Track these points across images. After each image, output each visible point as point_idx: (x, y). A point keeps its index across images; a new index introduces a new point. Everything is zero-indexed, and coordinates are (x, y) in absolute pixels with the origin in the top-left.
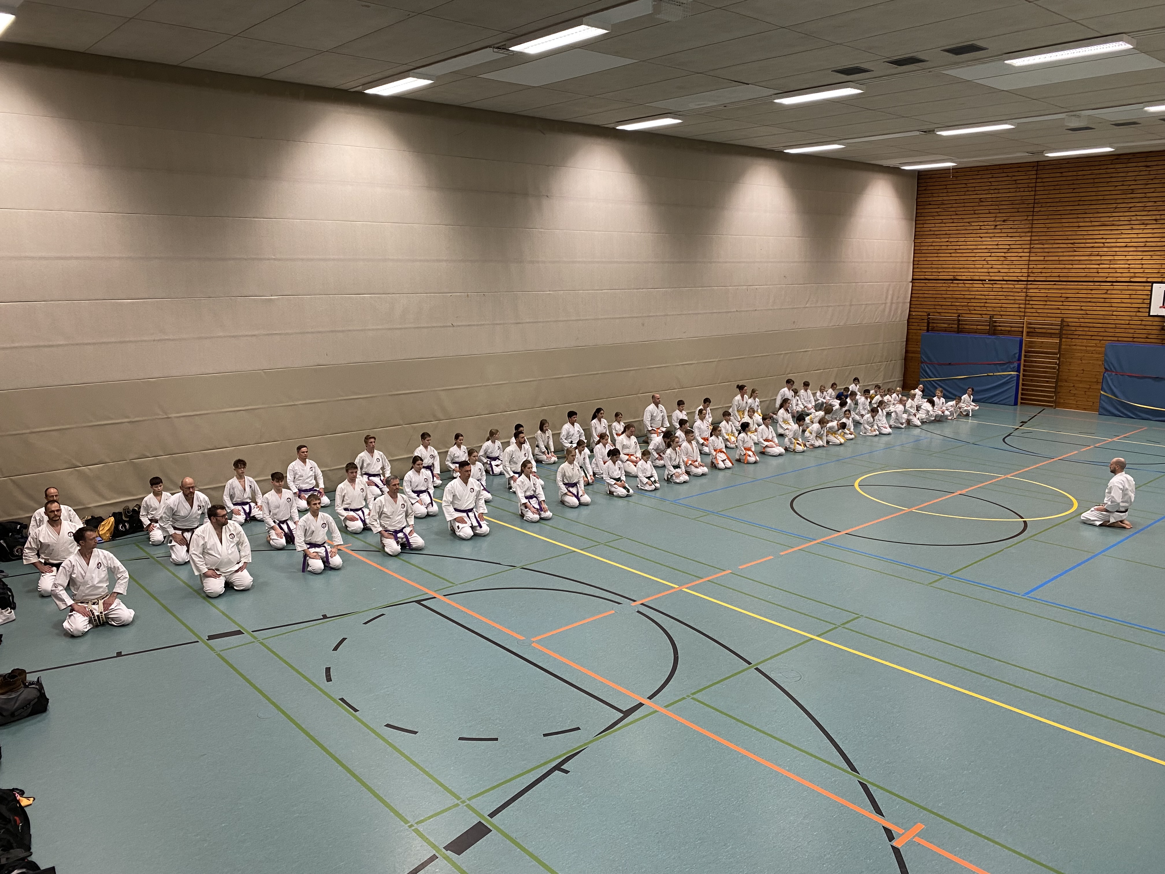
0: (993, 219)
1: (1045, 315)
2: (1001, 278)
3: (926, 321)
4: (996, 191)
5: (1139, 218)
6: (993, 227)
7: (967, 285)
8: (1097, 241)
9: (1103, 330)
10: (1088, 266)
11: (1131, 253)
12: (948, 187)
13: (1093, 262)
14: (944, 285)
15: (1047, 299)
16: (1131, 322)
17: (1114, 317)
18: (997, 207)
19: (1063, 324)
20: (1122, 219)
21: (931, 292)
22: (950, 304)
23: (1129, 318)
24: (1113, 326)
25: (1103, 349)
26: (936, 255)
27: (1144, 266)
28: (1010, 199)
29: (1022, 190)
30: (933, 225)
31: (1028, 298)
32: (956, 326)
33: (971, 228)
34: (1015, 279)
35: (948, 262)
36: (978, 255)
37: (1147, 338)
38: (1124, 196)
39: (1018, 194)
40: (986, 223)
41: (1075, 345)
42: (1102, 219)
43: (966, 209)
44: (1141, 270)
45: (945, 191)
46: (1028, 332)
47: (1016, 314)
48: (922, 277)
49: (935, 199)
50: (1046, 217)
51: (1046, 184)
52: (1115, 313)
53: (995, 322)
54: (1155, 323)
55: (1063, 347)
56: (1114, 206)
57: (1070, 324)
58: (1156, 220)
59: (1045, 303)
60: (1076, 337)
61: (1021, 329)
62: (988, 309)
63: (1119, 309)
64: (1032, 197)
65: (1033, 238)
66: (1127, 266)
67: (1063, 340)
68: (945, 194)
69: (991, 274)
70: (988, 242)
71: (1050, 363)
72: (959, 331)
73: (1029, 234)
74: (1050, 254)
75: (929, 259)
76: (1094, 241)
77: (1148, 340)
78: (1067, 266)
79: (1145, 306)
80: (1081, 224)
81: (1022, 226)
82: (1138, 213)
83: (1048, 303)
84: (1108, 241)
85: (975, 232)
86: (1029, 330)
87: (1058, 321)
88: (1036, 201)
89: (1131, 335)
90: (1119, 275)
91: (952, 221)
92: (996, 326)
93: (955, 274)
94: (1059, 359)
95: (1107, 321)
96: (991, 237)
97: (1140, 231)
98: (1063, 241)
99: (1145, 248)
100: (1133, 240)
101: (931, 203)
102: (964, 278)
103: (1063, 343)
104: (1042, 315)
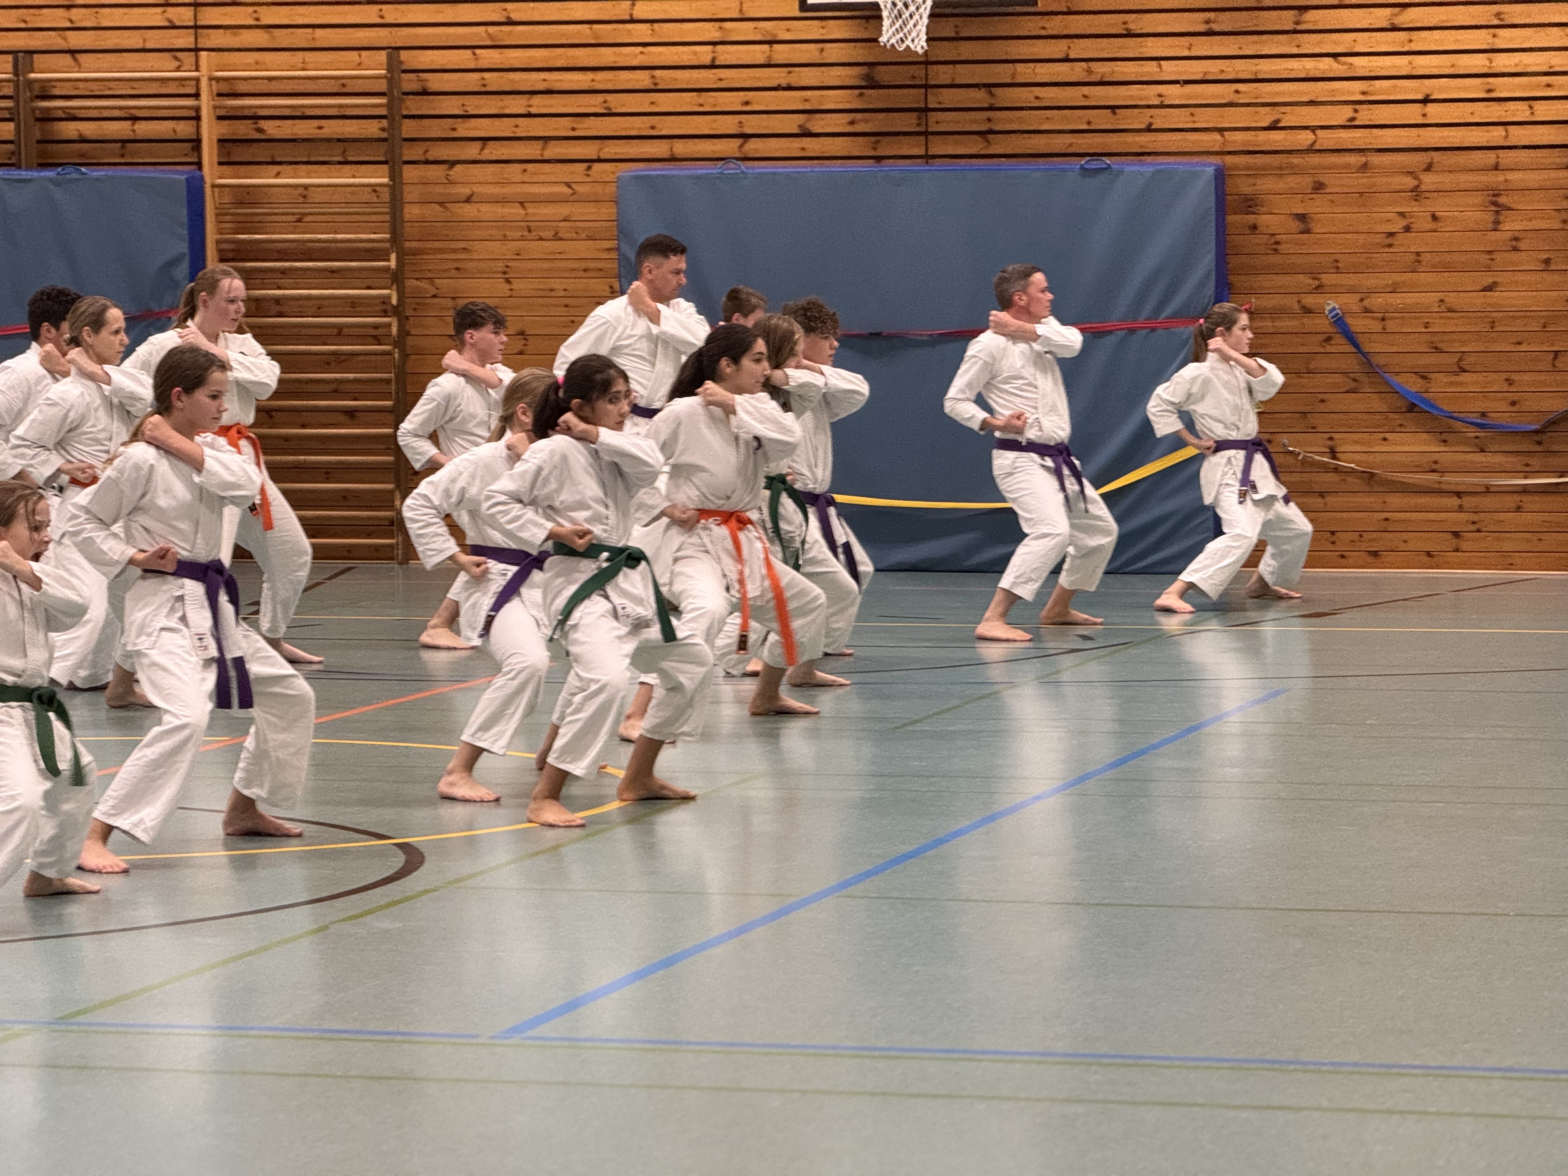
1: (300, 38)
9: (593, 103)
16: (727, 54)
17: (641, 32)
24: (642, 79)
25: (608, 211)
37: (807, 134)
41: (468, 200)
46: (223, 143)
47: (154, 39)
53: (44, 90)
54: (834, 53)
55: (411, 212)
57: (435, 82)
60: (472, 151)
61: (184, 129)
67: (410, 173)
71: (354, 306)
77: (813, 146)
86: (225, 129)
89: (728, 125)
92: (47, 118)
94: (397, 278)
95: (607, 56)
103: (411, 193)
104: (284, 38)
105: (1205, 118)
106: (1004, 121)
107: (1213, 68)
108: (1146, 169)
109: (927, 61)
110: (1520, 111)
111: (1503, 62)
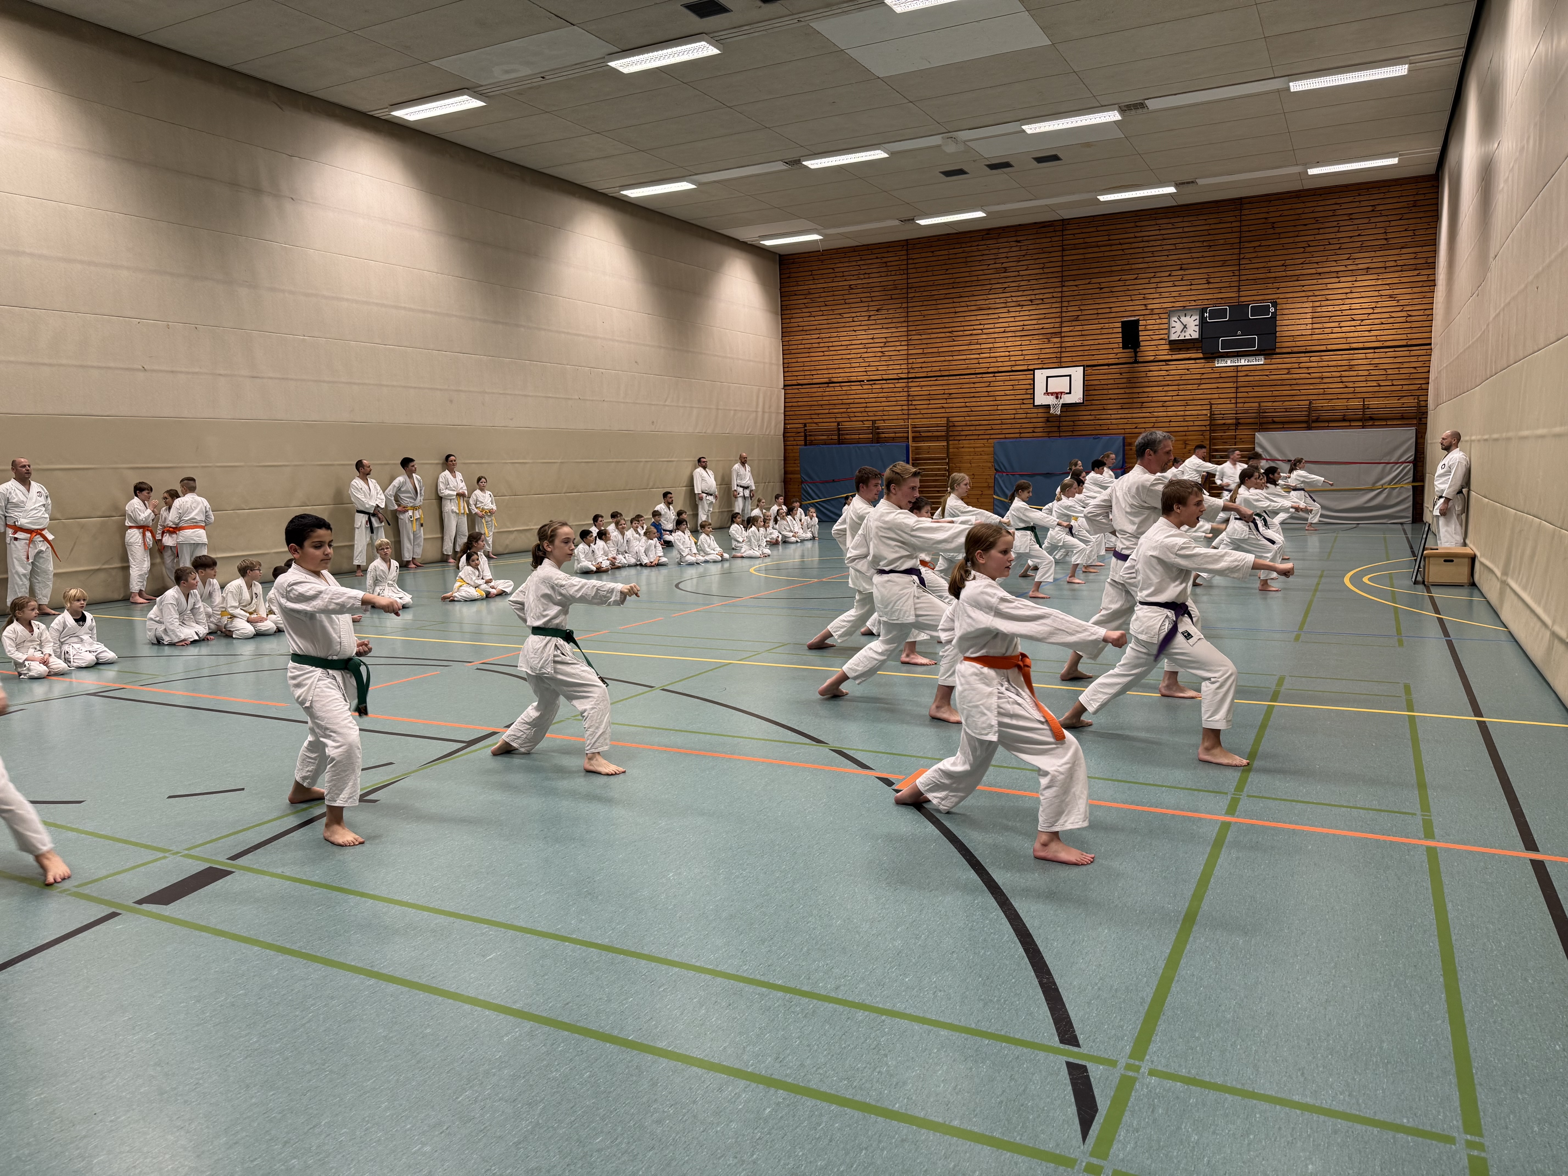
0: (866, 309)
1: (929, 416)
2: (879, 377)
3: (803, 434)
4: (867, 276)
5: (1014, 299)
6: (866, 318)
7: (844, 388)
8: (975, 327)
9: (989, 427)
10: (968, 357)
11: (1010, 339)
12: (814, 272)
13: (974, 352)
14: (819, 390)
15: (930, 397)
16: (1017, 416)
17: (999, 412)
18: (868, 295)
19: (950, 425)
20: (998, 301)
21: (805, 399)
22: (827, 411)
23: (1014, 412)
24: (999, 422)
25: (992, 449)
26: (807, 355)
27: (1024, 352)
28: (883, 284)
29: (893, 273)
30: (801, 320)
31: (910, 398)
32: (836, 437)
33: (844, 320)
34: (895, 376)
35: (821, 363)
36: (853, 351)
37: (1034, 432)
38: (997, 276)
39: (890, 278)
40: (858, 314)
41: (963, 448)
42: (978, 303)
43: (836, 298)
44: (1021, 358)
45: (811, 277)
46: (913, 437)
47: (900, 417)
48: (795, 382)
49: (800, 288)
50: (921, 303)
51: (917, 265)
52: (999, 408)
53: (878, 428)
54: (1040, 415)
55: (951, 450)
56: (989, 287)
57: (956, 424)
58: (1031, 300)
59: (928, 402)
60: (964, 438)
61: (906, 435)
62: (870, 414)
63: (1003, 403)
64: (905, 281)
65: (910, 329)
66: (1007, 354)
67: (951, 442)
68: (811, 282)
69: (869, 373)
70: (863, 336)
71: (939, 470)
72: (840, 442)
73: (906, 324)
74: (930, 346)
75: (799, 360)
76: (972, 328)
77: (1035, 435)
78: (947, 358)
79: (1029, 396)
80: (958, 310)
81: (897, 315)
82: (1013, 294)
83: (932, 402)
84: (986, 326)
85: (847, 324)
86: (914, 434)
87: (944, 421)
88: (910, 285)
89: (1017, 431)
90: (1001, 364)
91: (821, 313)
92: (879, 433)
93: (830, 376)
94: (948, 464)
95: (992, 417)
96: (865, 330)
97: (1017, 314)
98: (941, 330)
99: (1024, 333)
100: (1011, 324)
101: (797, 293)
102: (840, 380)
103: (951, 447)
104: (926, 416)
105: (1121, 426)
106: (1076, 428)
107: (1123, 416)
108: (1107, 438)
109: (1060, 416)
110: (1191, 423)
111: (1187, 413)
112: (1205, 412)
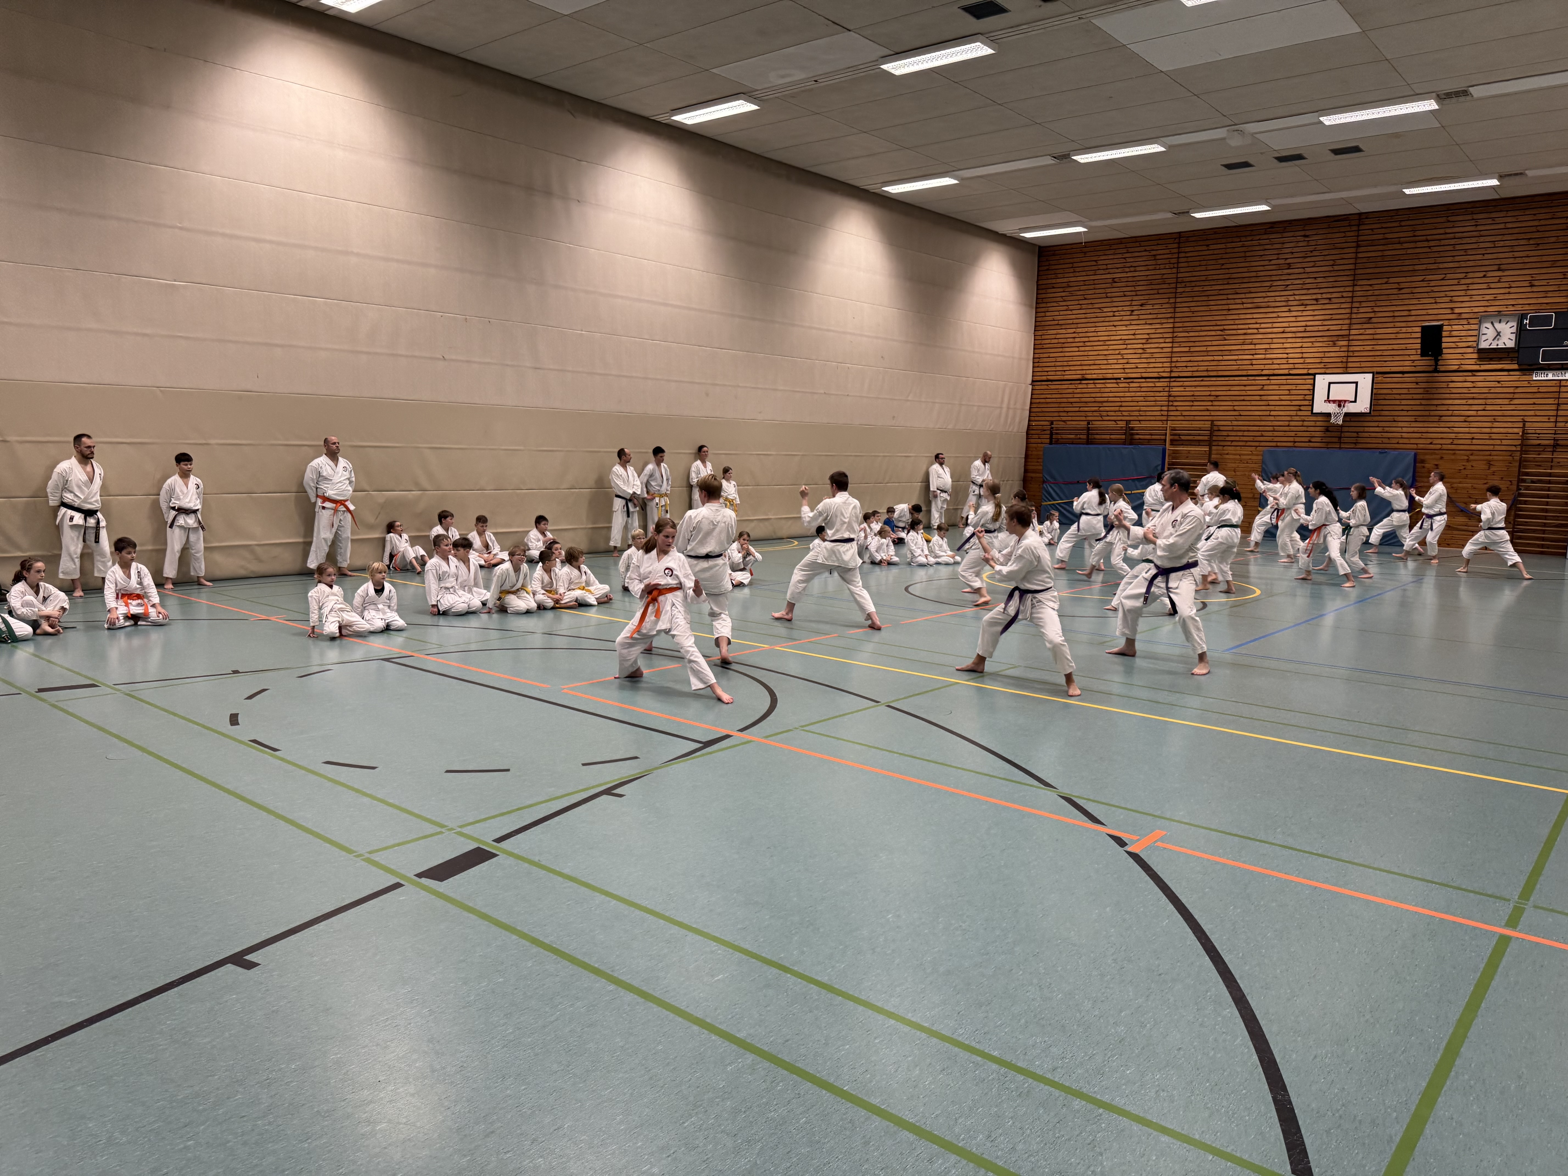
0: (1129, 303)
1: (1191, 418)
2: (1138, 375)
3: (1048, 432)
4: (1132, 269)
5: (1297, 298)
6: (1128, 313)
7: (1098, 386)
8: (1251, 326)
9: (1259, 434)
10: (1241, 357)
11: (1289, 340)
12: (1075, 265)
13: (1247, 352)
14: (1071, 386)
15: (1194, 399)
16: (1292, 423)
17: (1272, 418)
18: (1133, 289)
19: (1213, 430)
20: (1278, 299)
21: (1054, 396)
22: (1077, 409)
23: (1289, 418)
26: (1061, 350)
27: (1305, 355)
28: (1149, 278)
29: (1162, 267)
30: (1057, 313)
31: (1171, 398)
32: (1085, 437)
33: (1104, 315)
34: (1156, 375)
35: (1075, 358)
36: (1112, 347)
37: (1310, 442)
38: (1280, 272)
39: (1158, 272)
40: (1120, 309)
41: (1227, 454)
42: (1256, 300)
43: (1097, 291)
44: (1301, 361)
45: (1072, 270)
46: (1171, 440)
47: (1158, 418)
48: (1044, 378)
49: (1058, 281)
50: (1191, 299)
51: (1190, 259)
52: (1273, 413)
53: (1132, 428)
54: (1318, 424)
56: (1268, 284)
57: (1222, 428)
58: (1316, 300)
59: (1191, 404)
60: (1229, 443)
61: (1163, 437)
62: (1124, 413)
63: (1277, 408)
64: (1174, 276)
65: (1177, 325)
66: (1285, 356)
67: (1214, 448)
68: (1071, 275)
69: (1127, 371)
70: (1123, 332)
72: (1089, 442)
73: (1172, 320)
74: (1197, 344)
75: (1052, 355)
76: (1247, 326)
77: (1311, 444)
78: (1216, 358)
79: (1306, 403)
80: (1231, 307)
81: (1163, 311)
82: (1297, 292)
83: (1196, 403)
84: (1263, 326)
85: (1107, 319)
86: (1172, 437)
87: (1208, 425)
88: (1180, 280)
89: (1291, 439)
90: (1277, 366)
91: (1079, 307)
92: (1132, 434)
93: (1084, 372)
95: (1263, 423)
96: (1126, 325)
97: (1299, 314)
98: (1212, 328)
99: (1305, 333)
100: (1292, 324)
101: (1055, 286)
102: (1094, 376)
103: (1214, 452)
104: (1187, 418)
105: (1412, 441)
106: (1360, 440)
107: (1416, 430)
108: (1396, 452)
109: (1342, 426)
110: (1498, 442)
111: (1494, 430)
112: (1516, 430)
